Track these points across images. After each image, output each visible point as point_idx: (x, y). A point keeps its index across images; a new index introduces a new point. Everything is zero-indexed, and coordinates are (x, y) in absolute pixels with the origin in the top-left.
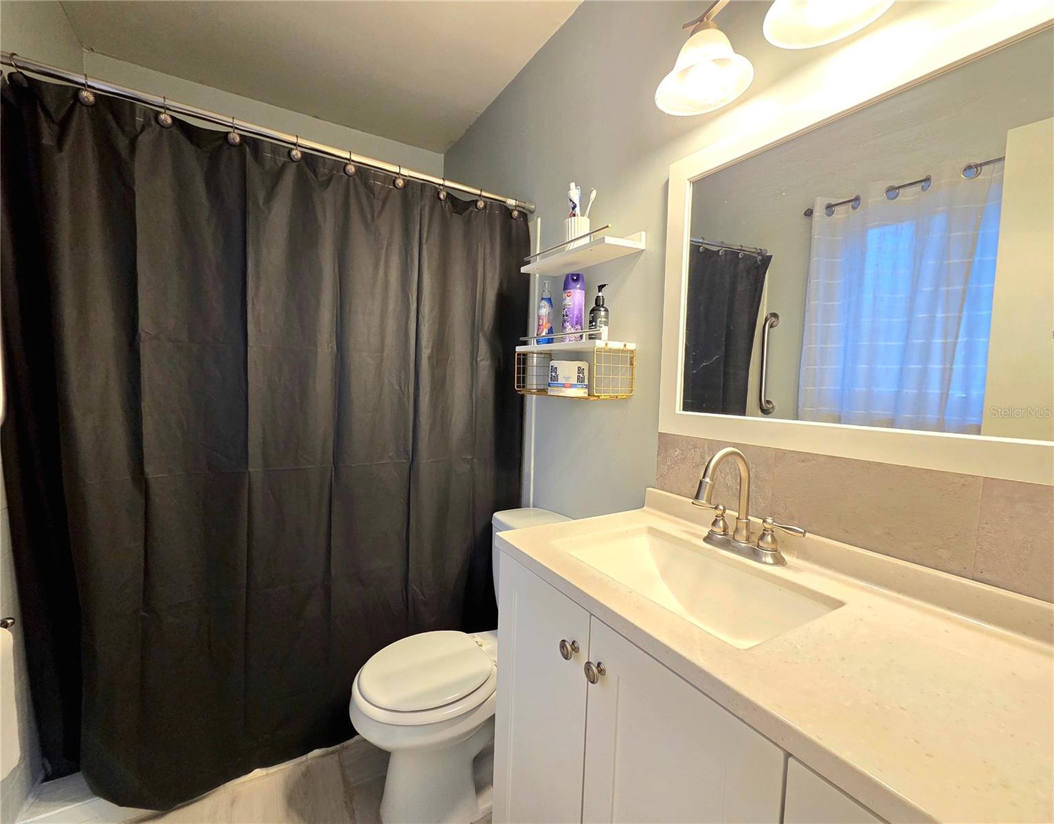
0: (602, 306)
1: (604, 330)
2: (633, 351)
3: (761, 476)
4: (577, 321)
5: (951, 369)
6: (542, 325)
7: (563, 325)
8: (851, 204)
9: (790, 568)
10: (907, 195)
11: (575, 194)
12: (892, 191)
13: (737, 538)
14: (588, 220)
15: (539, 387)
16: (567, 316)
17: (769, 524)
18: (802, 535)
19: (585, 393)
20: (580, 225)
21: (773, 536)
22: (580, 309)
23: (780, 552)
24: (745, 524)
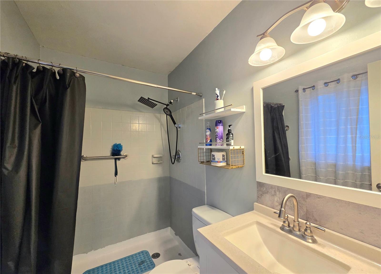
0: (231, 133)
1: (232, 142)
2: (243, 149)
3: (301, 202)
4: (221, 138)
5: (356, 146)
6: (208, 138)
7: (216, 139)
8: (311, 88)
9: (320, 245)
10: (332, 85)
11: (218, 92)
12: (326, 84)
13: (295, 229)
14: (223, 101)
15: (207, 160)
16: (217, 136)
17: (308, 225)
18: (324, 231)
19: (225, 164)
20: (220, 103)
21: (310, 230)
22: (222, 133)
23: (314, 237)
24: (298, 224)
